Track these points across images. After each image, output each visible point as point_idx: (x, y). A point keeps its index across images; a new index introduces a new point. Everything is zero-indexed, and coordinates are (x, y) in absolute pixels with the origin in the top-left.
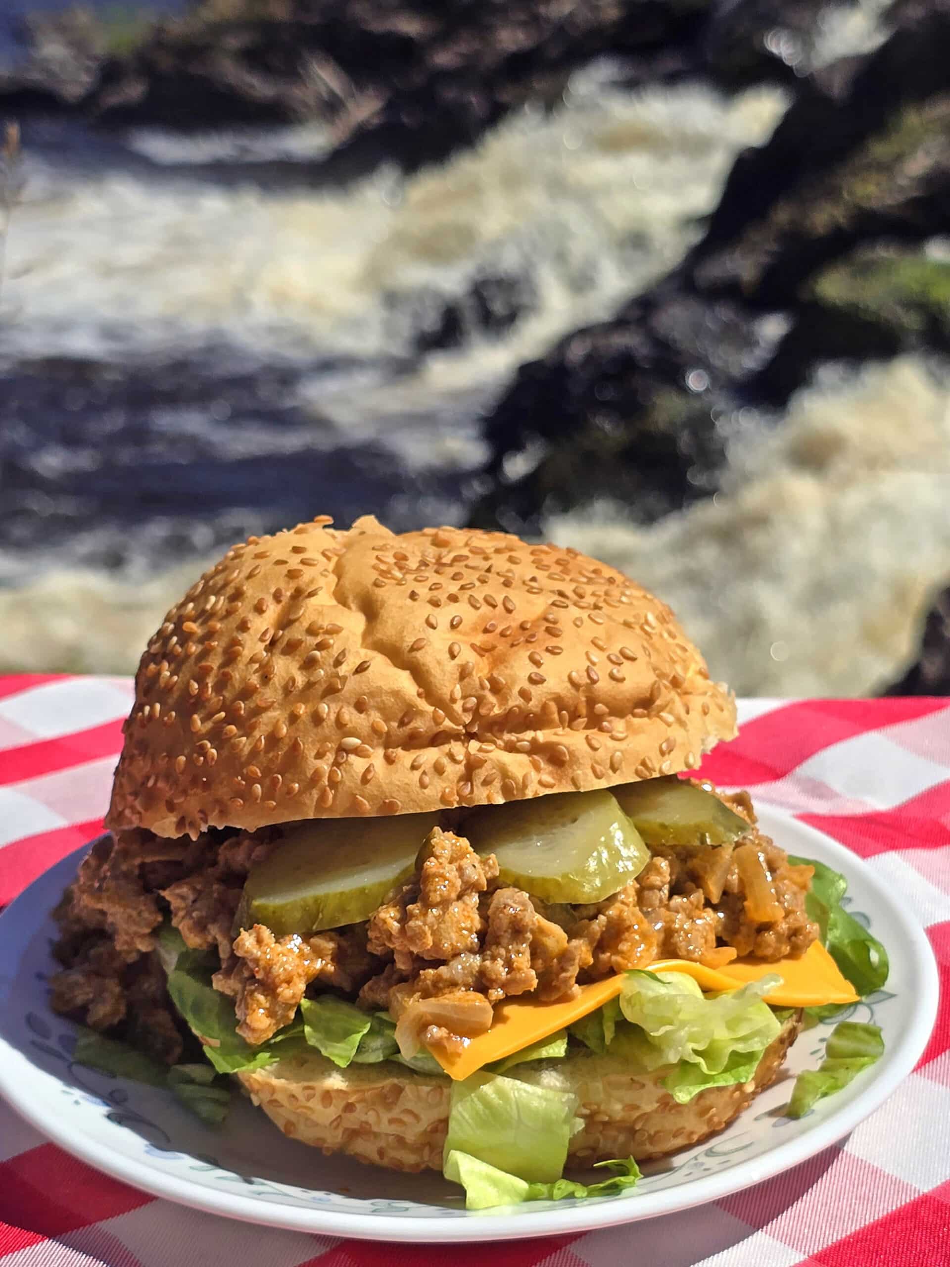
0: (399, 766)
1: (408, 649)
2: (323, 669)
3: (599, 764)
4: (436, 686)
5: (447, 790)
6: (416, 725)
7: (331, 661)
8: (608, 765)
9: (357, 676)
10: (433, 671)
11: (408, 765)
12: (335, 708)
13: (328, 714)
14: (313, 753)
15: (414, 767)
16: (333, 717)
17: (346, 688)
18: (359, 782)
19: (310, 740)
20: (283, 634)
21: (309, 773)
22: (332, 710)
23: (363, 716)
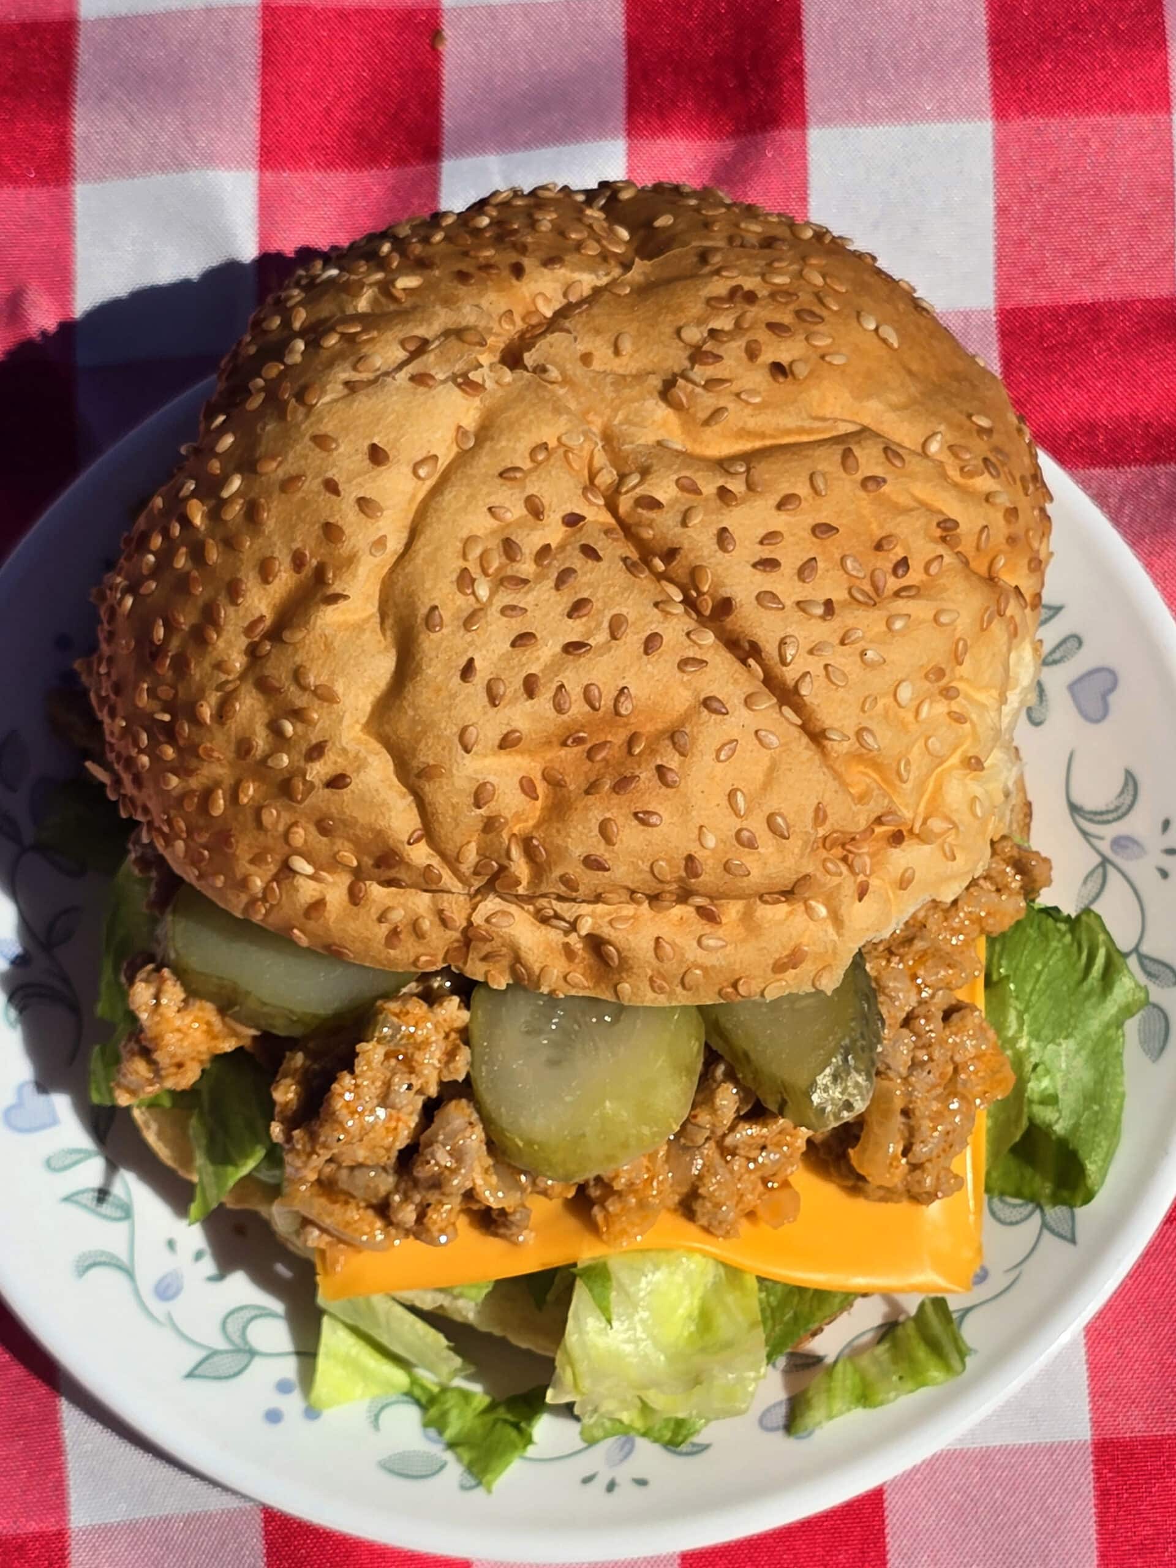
0: (363, 911)
1: (416, 771)
2: (288, 754)
3: (664, 979)
4: (440, 837)
5: (423, 959)
6: (398, 876)
7: (304, 747)
8: (678, 980)
9: (327, 791)
10: (440, 816)
11: (374, 913)
12: (286, 818)
13: (277, 822)
14: (248, 857)
15: (380, 920)
16: (281, 828)
17: (306, 803)
18: (301, 913)
19: (246, 842)
20: (270, 651)
21: (239, 876)
22: (282, 820)
23: (325, 839)
